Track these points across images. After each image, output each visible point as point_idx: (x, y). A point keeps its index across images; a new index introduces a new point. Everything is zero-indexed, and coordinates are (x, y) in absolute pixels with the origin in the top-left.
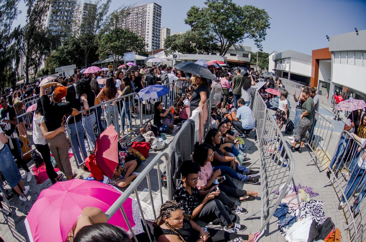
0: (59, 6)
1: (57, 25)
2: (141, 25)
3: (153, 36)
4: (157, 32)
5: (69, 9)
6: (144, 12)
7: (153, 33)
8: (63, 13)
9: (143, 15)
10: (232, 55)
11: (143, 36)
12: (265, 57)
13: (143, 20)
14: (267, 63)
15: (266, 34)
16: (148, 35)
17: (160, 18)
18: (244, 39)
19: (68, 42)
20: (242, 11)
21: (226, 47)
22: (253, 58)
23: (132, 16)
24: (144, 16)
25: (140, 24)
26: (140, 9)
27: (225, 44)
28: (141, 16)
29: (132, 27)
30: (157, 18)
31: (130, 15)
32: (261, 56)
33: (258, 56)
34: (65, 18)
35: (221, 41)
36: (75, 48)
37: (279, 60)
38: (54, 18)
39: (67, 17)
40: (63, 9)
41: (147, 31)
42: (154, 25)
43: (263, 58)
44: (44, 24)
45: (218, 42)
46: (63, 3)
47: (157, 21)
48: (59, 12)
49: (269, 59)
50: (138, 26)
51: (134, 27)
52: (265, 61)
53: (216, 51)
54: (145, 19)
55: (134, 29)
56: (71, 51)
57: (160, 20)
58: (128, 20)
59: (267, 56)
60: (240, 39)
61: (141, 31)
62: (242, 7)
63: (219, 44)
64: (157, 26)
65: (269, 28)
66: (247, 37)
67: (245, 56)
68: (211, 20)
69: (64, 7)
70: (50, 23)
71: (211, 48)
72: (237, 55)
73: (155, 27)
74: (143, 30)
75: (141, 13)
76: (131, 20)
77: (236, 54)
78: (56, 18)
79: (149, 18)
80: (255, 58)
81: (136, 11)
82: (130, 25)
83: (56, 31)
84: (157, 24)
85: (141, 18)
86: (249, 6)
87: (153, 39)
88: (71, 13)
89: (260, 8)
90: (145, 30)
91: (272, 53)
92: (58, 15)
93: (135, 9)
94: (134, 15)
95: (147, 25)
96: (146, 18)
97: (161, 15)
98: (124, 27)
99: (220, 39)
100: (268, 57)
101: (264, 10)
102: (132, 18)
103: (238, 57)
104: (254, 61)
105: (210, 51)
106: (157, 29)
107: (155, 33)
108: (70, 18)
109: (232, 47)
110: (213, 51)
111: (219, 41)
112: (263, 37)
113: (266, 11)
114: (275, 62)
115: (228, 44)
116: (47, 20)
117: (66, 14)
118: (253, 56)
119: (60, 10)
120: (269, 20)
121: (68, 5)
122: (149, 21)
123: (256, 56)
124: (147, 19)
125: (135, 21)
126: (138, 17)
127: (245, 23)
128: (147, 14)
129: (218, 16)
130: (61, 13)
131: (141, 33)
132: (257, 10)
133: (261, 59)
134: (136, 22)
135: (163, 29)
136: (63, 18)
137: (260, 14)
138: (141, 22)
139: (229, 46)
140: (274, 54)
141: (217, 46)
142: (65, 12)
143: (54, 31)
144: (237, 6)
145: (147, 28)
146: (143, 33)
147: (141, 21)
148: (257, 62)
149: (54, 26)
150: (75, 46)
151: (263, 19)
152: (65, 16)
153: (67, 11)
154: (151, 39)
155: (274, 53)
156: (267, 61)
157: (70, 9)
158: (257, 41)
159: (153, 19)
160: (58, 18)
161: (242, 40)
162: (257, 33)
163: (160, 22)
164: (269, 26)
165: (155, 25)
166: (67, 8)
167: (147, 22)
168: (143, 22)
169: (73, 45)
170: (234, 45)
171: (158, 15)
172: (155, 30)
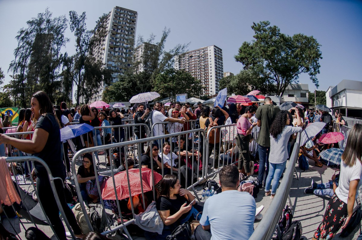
0: (117, 42)
1: (115, 60)
2: (204, 69)
3: (216, 81)
4: (220, 76)
5: (127, 46)
6: (206, 55)
7: (216, 78)
8: (121, 50)
9: (205, 58)
10: (290, 96)
11: (207, 80)
12: (322, 96)
13: (205, 63)
14: (325, 102)
15: (320, 66)
16: (211, 79)
17: (221, 61)
18: (299, 75)
19: (125, 78)
20: (292, 42)
21: (283, 86)
22: (312, 98)
23: (194, 59)
24: (206, 60)
25: (203, 67)
26: (201, 52)
27: (281, 83)
28: (203, 59)
29: (195, 70)
30: (219, 62)
31: (192, 58)
32: (318, 95)
33: (316, 96)
34: (124, 55)
35: (277, 80)
36: (131, 86)
37: (335, 96)
38: (112, 53)
39: (126, 54)
40: (121, 45)
41: (210, 75)
42: (216, 69)
43: (321, 97)
44: (102, 58)
45: (274, 81)
46: (121, 40)
47: (219, 64)
48: (117, 48)
49: (326, 98)
50: (201, 69)
51: (197, 70)
52: (322, 100)
53: (273, 92)
54: (207, 63)
55: (197, 73)
56: (126, 88)
57: (222, 63)
58: (191, 64)
59: (324, 93)
60: (295, 75)
61: (204, 74)
62: (292, 38)
63: (275, 83)
64: (220, 70)
65: (321, 58)
66: (302, 72)
67: (303, 95)
68: (261, 54)
69: (121, 44)
70: (108, 58)
71: (268, 90)
72: (295, 96)
73: (218, 71)
74: (207, 74)
75: (203, 56)
76: (193, 63)
77: (294, 94)
78: (115, 53)
79: (211, 61)
80: (313, 98)
81: (198, 53)
82: (193, 68)
83: (115, 67)
84: (219, 67)
85: (203, 62)
86: (297, 35)
87: (216, 84)
88: (130, 51)
89: (309, 36)
90: (208, 74)
91: (328, 90)
92: (116, 50)
93: (197, 52)
94: (196, 58)
95: (210, 69)
96: (208, 61)
97: (222, 58)
98: (187, 70)
99: (276, 77)
100: (325, 95)
101: (312, 37)
102: (194, 61)
103: (296, 98)
104: (312, 101)
105: (267, 92)
106: (220, 73)
107: (218, 77)
108: (130, 55)
109: (289, 87)
110: (270, 92)
111: (275, 79)
112: (317, 70)
113: (314, 38)
114: (332, 99)
115: (284, 82)
116: (105, 54)
117: (125, 51)
118: (311, 96)
119: (118, 46)
120: (319, 48)
121: (126, 42)
122: (211, 64)
123: (313, 96)
124: (209, 63)
125: (198, 64)
126: (200, 60)
127: (297, 54)
128: (209, 57)
129: (268, 48)
130: (119, 49)
131: (204, 77)
132: (306, 37)
133: (318, 99)
134: (199, 66)
135: (227, 73)
136: (122, 54)
137: (309, 43)
138: (204, 66)
139: (286, 86)
140: (330, 90)
141: (273, 86)
142: (124, 49)
143: (113, 67)
144: (287, 36)
145: (210, 72)
146: (207, 77)
147: (203, 64)
148: (315, 102)
149: (113, 61)
150: (131, 83)
151: (313, 48)
152: (124, 53)
153: (125, 48)
154: (215, 84)
155: (330, 88)
156: (324, 99)
157: (129, 46)
158: (311, 74)
159: (215, 63)
160: (116, 54)
161: (297, 76)
162: (311, 66)
163: (222, 66)
164: (321, 56)
165: (218, 68)
166: (125, 45)
167: (209, 66)
168: (205, 66)
169: (129, 82)
170: (290, 84)
171: (220, 58)
172: (218, 74)
